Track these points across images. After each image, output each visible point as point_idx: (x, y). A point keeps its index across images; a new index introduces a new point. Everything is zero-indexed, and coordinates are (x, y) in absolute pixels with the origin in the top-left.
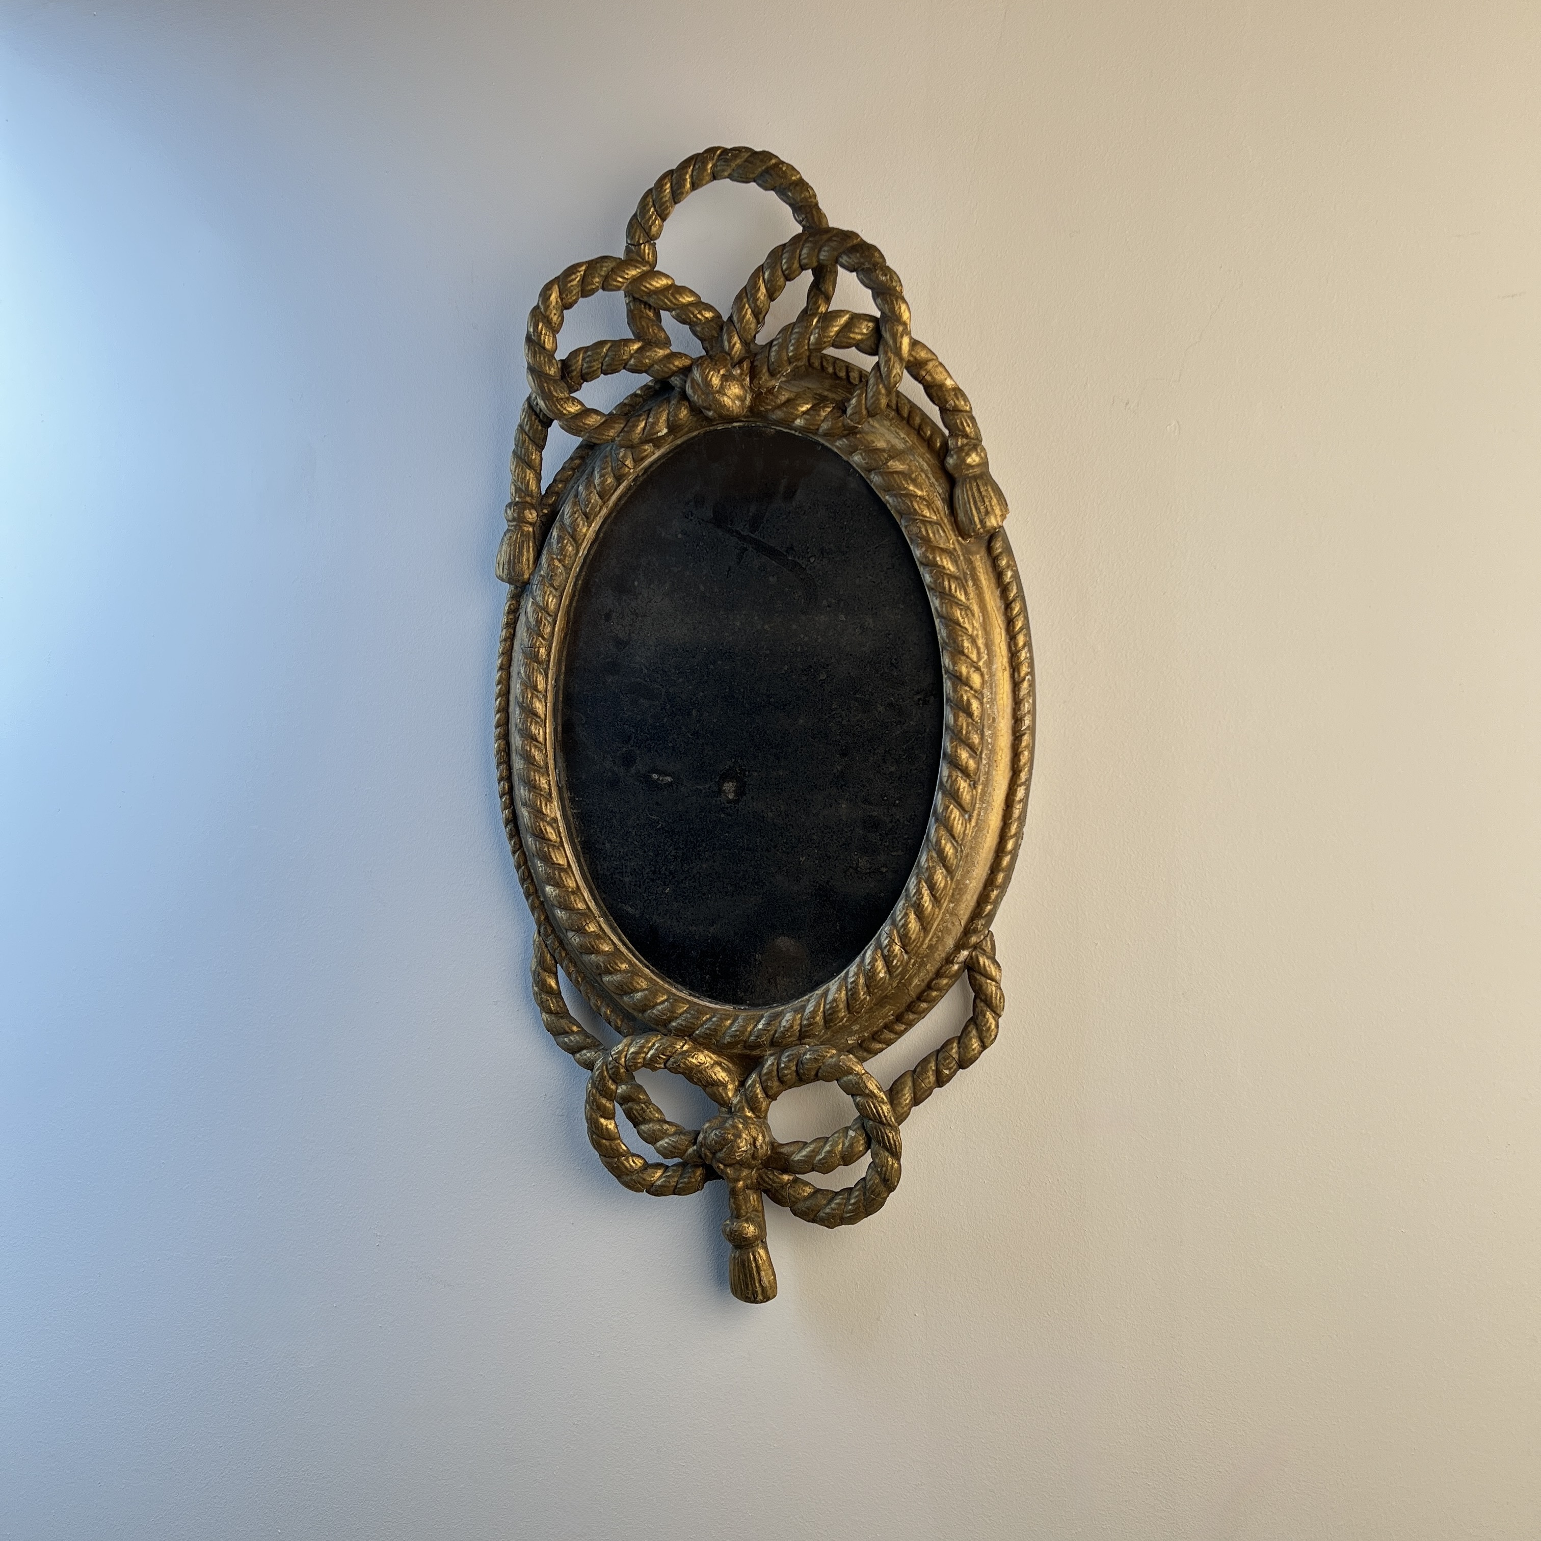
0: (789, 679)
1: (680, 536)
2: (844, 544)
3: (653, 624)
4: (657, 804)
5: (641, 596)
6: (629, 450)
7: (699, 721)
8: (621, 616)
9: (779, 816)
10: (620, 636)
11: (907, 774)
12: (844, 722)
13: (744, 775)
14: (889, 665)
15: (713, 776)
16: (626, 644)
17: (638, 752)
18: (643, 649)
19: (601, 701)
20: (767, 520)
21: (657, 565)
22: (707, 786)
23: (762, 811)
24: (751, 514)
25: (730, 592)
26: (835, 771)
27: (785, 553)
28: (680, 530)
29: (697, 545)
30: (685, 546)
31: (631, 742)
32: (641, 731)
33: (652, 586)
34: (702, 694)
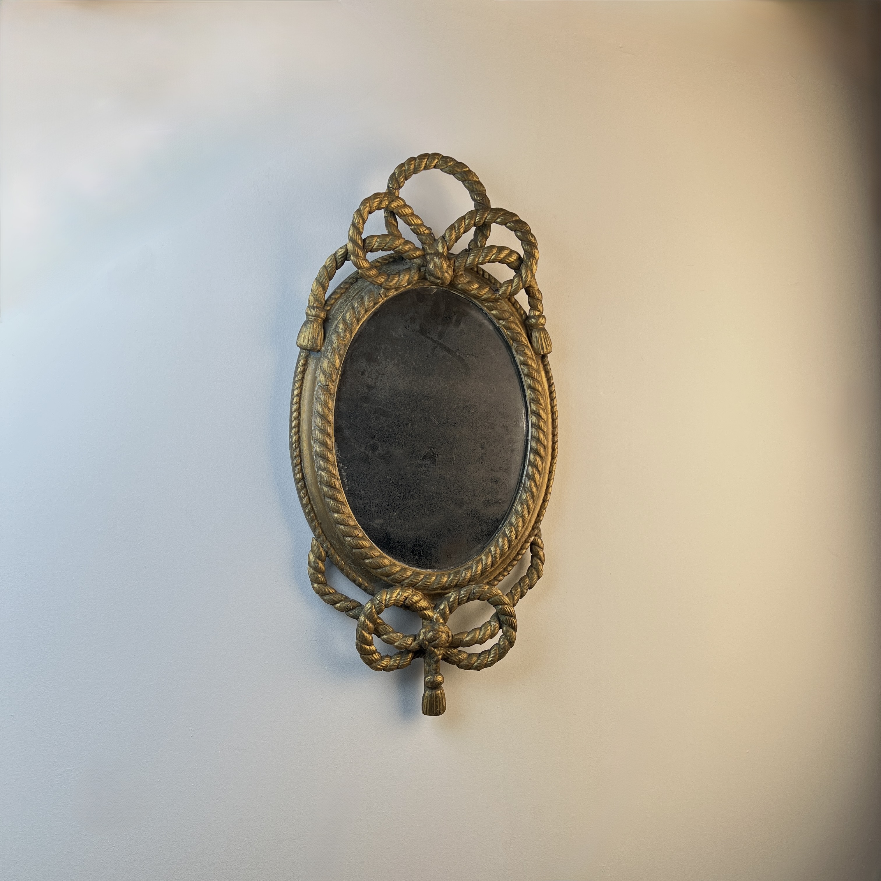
0: (457, 411)
1: (402, 336)
2: (482, 350)
3: (388, 379)
4: (390, 470)
5: (381, 365)
6: (385, 290)
7: (412, 429)
8: (370, 373)
9: (452, 476)
10: (370, 383)
11: (510, 457)
12: (483, 433)
13: (435, 456)
14: (503, 408)
15: (419, 457)
16: (373, 388)
17: (379, 444)
18: (382, 391)
19: (359, 417)
20: (447, 335)
21: (390, 349)
22: (416, 462)
23: (444, 474)
24: (438, 331)
25: (428, 367)
26: (478, 455)
27: (455, 351)
28: (402, 334)
29: (411, 342)
30: (405, 342)
31: (376, 438)
32: (381, 433)
33: (387, 360)
34: (414, 416)
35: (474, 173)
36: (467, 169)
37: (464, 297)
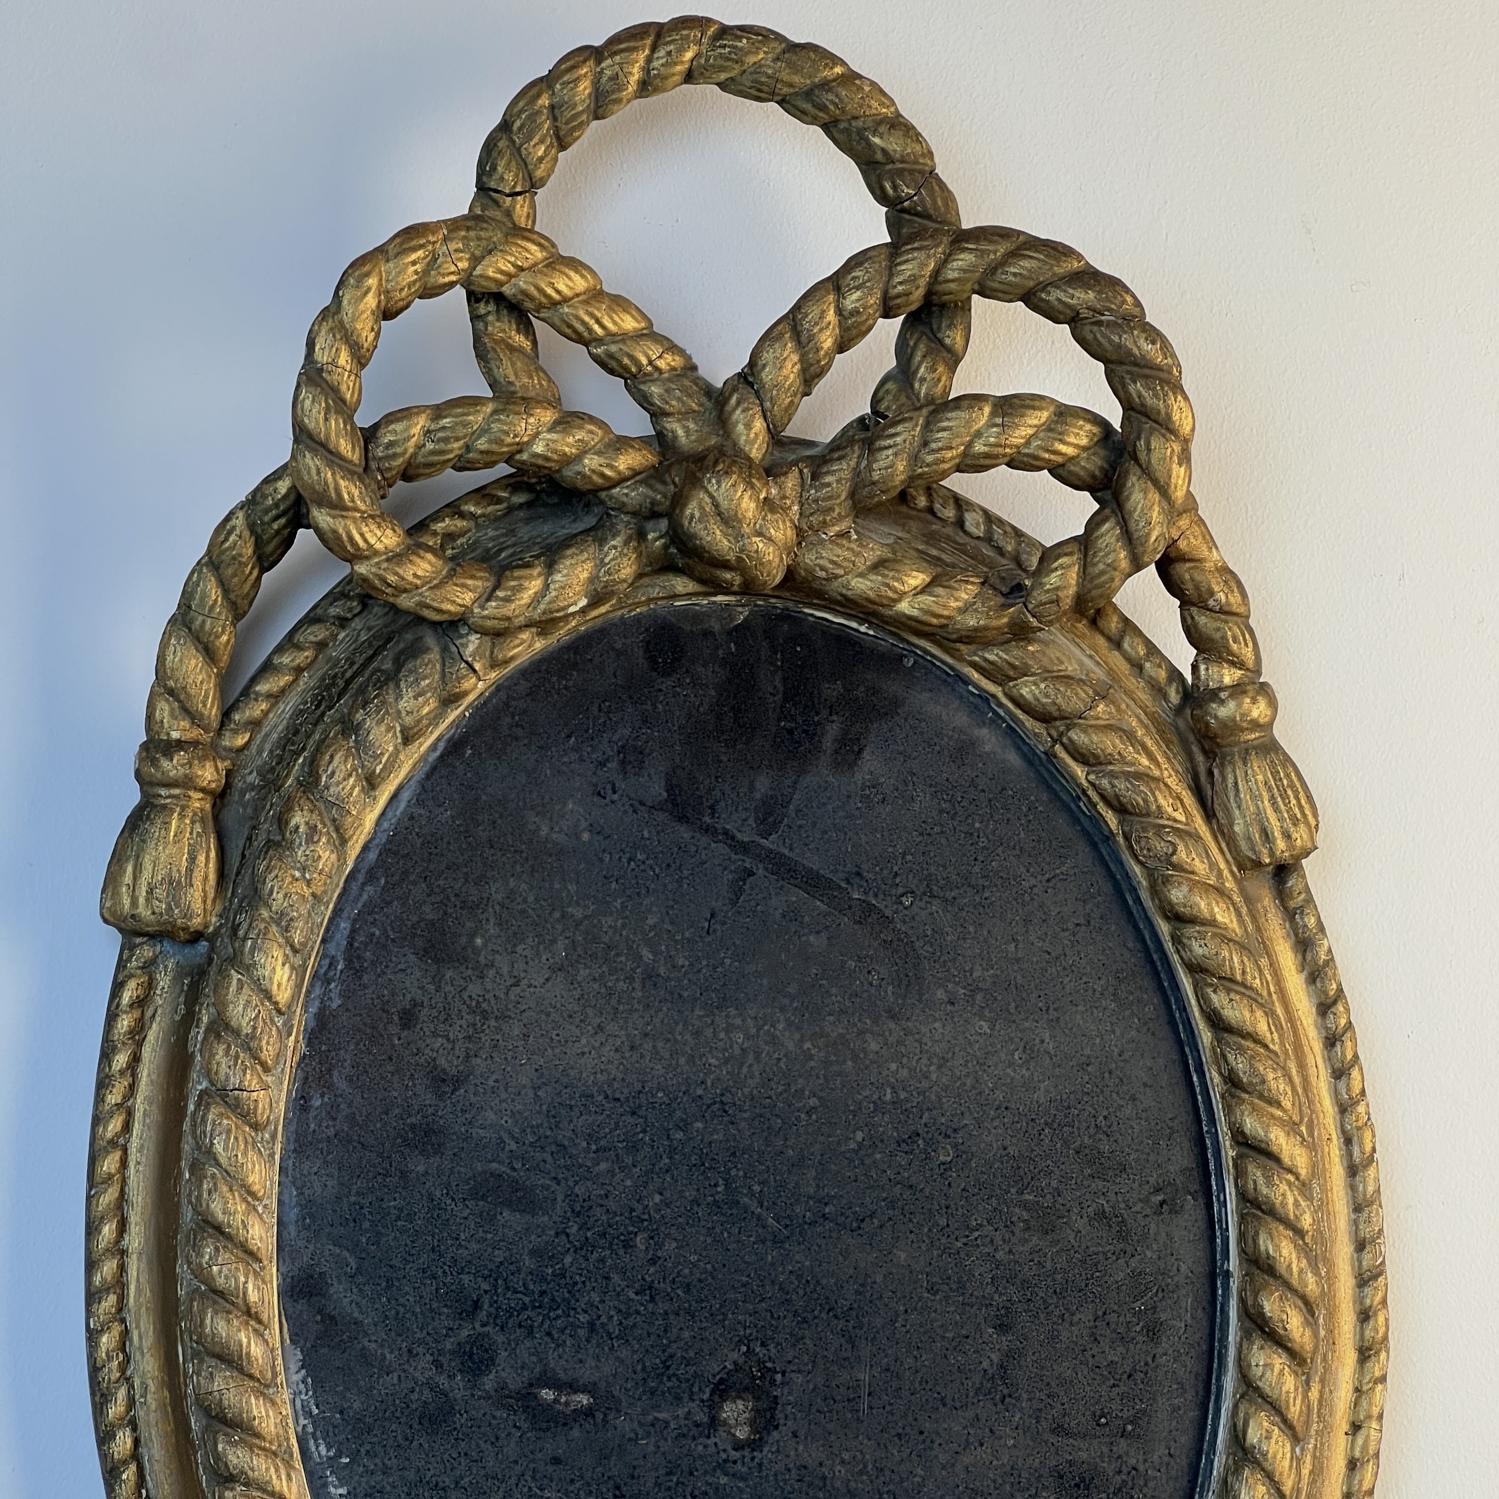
0: (868, 1161)
1: (586, 836)
2: (977, 869)
3: (526, 1036)
4: (556, 1461)
5: (492, 972)
6: (487, 638)
7: (653, 1261)
8: (442, 1017)
9: (861, 1473)
10: (442, 1062)
11: (1146, 1364)
12: (1000, 1255)
13: (773, 1382)
14: (1092, 1131)
15: (696, 1389)
16: (458, 1082)
17: (500, 1339)
18: (504, 1096)
19: (399, 1218)
20: (798, 811)
21: (531, 899)
22: (681, 1412)
23: (821, 1464)
24: (758, 796)
25: (715, 968)
26: (985, 1364)
27: (843, 885)
28: (584, 824)
29: (630, 860)
30: (601, 860)
31: (482, 1315)
32: (508, 1288)
33: (519, 949)
34: (657, 1198)
35: (873, 84)
36: (838, 70)
37: (871, 632)
